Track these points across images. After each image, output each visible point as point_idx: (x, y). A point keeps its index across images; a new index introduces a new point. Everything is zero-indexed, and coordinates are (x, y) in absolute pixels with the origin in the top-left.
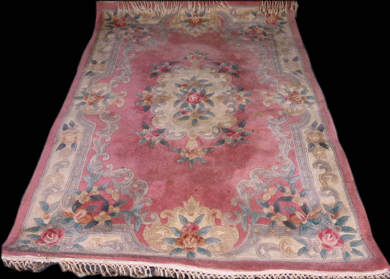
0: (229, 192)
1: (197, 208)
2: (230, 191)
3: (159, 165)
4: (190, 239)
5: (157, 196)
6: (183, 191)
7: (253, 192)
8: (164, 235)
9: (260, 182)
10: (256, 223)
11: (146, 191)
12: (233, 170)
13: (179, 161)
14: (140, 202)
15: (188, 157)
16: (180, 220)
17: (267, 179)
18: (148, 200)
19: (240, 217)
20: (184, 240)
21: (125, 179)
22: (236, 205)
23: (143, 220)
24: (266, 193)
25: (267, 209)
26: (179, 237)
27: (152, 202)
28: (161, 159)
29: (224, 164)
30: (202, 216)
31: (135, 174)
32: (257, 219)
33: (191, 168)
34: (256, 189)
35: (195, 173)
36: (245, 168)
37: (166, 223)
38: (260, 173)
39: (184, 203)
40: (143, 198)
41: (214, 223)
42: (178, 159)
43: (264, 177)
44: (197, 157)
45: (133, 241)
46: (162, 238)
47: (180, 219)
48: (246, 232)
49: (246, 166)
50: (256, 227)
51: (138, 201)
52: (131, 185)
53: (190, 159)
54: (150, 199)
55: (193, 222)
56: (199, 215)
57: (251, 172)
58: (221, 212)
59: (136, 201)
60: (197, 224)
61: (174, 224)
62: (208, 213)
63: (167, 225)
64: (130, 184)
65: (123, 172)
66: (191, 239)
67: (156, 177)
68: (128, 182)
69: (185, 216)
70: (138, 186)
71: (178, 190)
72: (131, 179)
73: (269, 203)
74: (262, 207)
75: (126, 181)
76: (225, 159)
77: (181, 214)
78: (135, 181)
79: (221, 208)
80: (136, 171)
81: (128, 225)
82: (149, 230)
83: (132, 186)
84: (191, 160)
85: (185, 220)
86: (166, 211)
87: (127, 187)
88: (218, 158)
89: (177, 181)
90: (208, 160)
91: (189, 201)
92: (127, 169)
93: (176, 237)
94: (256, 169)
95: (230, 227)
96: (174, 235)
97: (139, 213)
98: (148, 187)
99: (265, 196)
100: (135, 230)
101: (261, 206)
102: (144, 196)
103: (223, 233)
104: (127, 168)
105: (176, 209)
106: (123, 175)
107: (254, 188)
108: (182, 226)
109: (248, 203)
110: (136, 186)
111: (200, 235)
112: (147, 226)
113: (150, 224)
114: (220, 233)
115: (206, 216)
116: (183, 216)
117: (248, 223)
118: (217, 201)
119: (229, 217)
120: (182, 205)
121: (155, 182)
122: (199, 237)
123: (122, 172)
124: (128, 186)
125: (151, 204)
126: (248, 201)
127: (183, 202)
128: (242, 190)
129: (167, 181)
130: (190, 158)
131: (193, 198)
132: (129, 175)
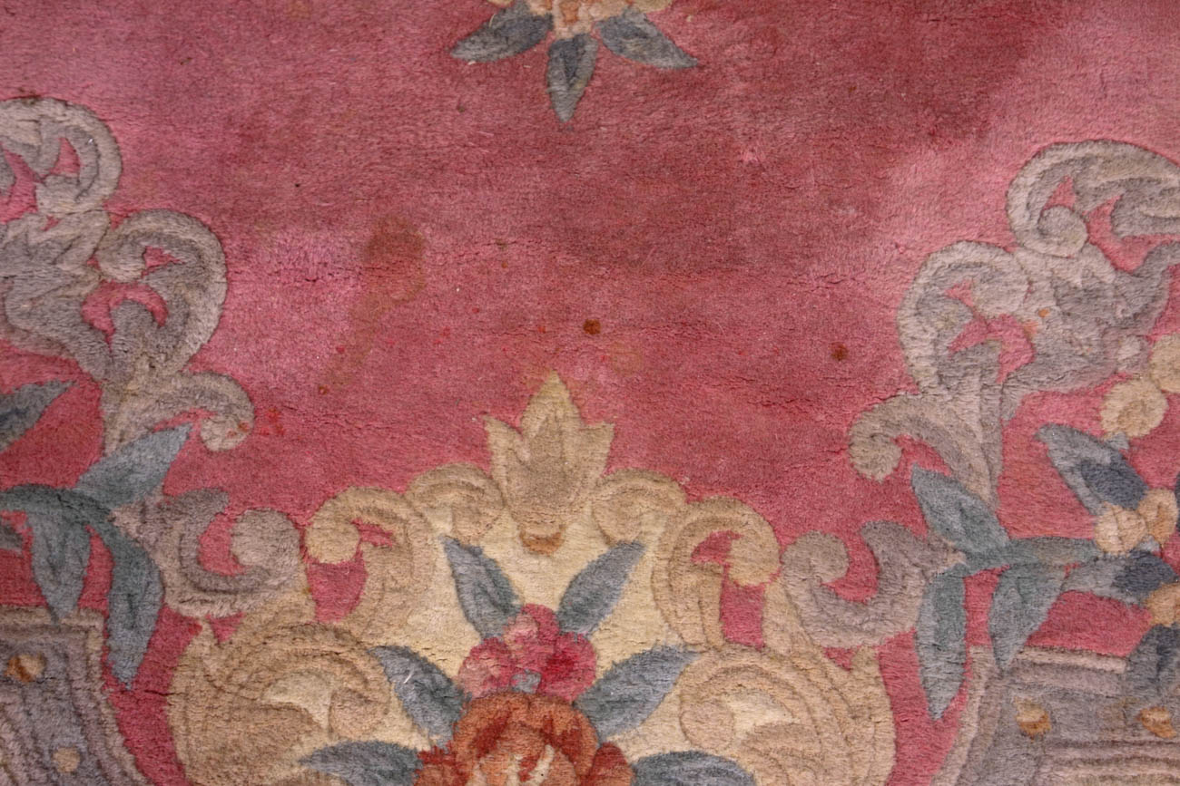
0: (840, 354)
1: (591, 481)
2: (848, 344)
3: (318, 83)
4: (523, 764)
5: (287, 362)
6: (493, 332)
7: (1031, 361)
8: (324, 724)
9: (1089, 274)
10: (1032, 641)
11: (207, 316)
12: (884, 149)
13: (470, 53)
14: (158, 416)
15: (541, 11)
16: (458, 590)
17: (1150, 248)
18: (215, 396)
19: (911, 582)
20: (477, 774)
21: (45, 202)
22: (889, 471)
23: (173, 578)
24: (1126, 379)
25: (1124, 516)
26: (441, 738)
27: (247, 417)
28: (329, 30)
29: (822, 93)
30: (622, 554)
31: (128, 153)
32: (1043, 609)
33: (564, 115)
34: (1051, 333)
35: (589, 167)
36: (981, 135)
37: (351, 608)
38: (1098, 191)
39: (492, 438)
40: (179, 384)
41: (712, 621)
42: (464, 30)
43: (1125, 229)
44: (615, 20)
45: (90, 763)
46: (307, 746)
47: (454, 575)
48: (950, 720)
49: (994, 119)
50: (1028, 679)
51: (139, 405)
52: (92, 262)
53: (562, 31)
54: (231, 392)
55: (555, 608)
56: (598, 550)
57: (1030, 177)
58: (766, 533)
59: (124, 407)
60: (583, 630)
61: (411, 620)
62: (669, 529)
63: (356, 631)
64: (88, 248)
65: (32, 140)
66: (530, 762)
67: (289, 190)
68: (65, 232)
69: (491, 552)
70: (145, 273)
71: (454, 314)
72: (86, 204)
73: (1147, 465)
74: (1089, 501)
75: (53, 222)
76: (835, 43)
77: (467, 531)
78: (126, 229)
79: (772, 492)
80: (136, 129)
81: (55, 618)
82: (213, 667)
83: (96, 266)
84: (564, 43)
85: (495, 583)
86: (355, 501)
87: (58, 274)
88: (775, 38)
89: (449, 240)
90: (696, 43)
91: (535, 420)
92: (59, 108)
93: (419, 743)
94: (1069, 153)
95: (832, 668)
96: (406, 723)
97: (144, 511)
98: (218, 288)
99: (1120, 406)
100: (106, 667)
101: (1082, 491)
102: (192, 359)
103: (773, 717)
104: (66, 105)
105: (434, 488)
106: (26, 171)
107: (1041, 325)
108: (471, 640)
109: (979, 462)
110: (125, 269)
111: (602, 728)
112: (206, 629)
113: (223, 614)
114: (750, 715)
115: (650, 556)
116: (475, 553)
117: (971, 638)
118: (745, 428)
119: (829, 573)
120: (476, 450)
121: (279, 236)
122: (590, 746)
123: (23, 138)
124: (65, 267)
125: (242, 438)
126: (980, 439)
127: (488, 428)
128: (946, 343)
129: (368, 233)
130: (558, 23)
131: (566, 395)
132: (77, 164)
